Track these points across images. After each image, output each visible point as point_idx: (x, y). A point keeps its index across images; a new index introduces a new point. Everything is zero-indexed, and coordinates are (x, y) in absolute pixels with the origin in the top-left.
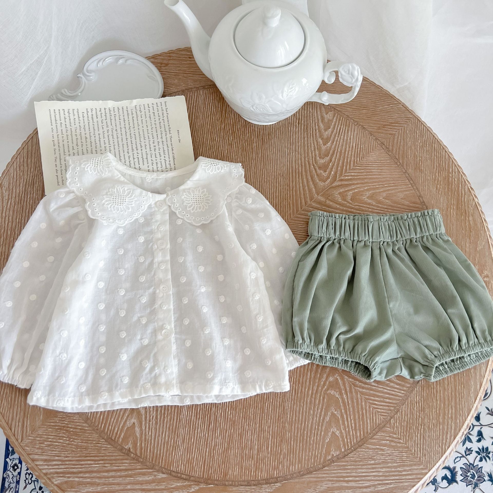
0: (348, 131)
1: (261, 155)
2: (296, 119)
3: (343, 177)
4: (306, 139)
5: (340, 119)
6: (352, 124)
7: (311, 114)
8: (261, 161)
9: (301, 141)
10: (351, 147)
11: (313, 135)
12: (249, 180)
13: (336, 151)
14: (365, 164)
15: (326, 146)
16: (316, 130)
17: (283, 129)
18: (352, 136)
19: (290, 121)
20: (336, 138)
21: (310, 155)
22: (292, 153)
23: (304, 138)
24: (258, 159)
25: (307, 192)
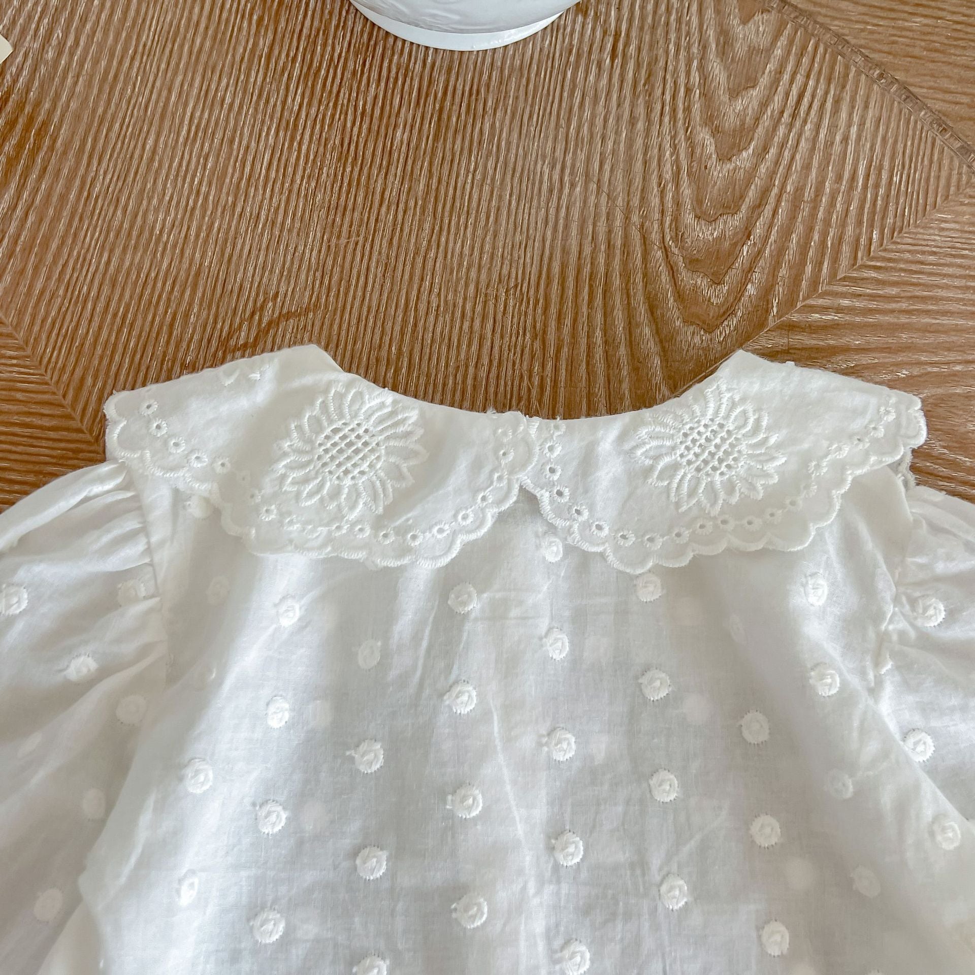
0: (837, 102)
1: (428, 185)
2: (605, 33)
3: (799, 311)
4: (640, 125)
5: (804, 48)
6: (859, 73)
7: (673, 17)
8: (423, 212)
9: (618, 133)
10: (846, 175)
11: (674, 110)
12: (360, 293)
13: (775, 191)
14: (907, 261)
15: (730, 166)
16: (688, 91)
17: (538, 74)
18: (854, 130)
19: (575, 42)
20: (782, 130)
21: (655, 201)
22: (573, 185)
23: (633, 121)
24: (412, 203)
25: (625, 373)
